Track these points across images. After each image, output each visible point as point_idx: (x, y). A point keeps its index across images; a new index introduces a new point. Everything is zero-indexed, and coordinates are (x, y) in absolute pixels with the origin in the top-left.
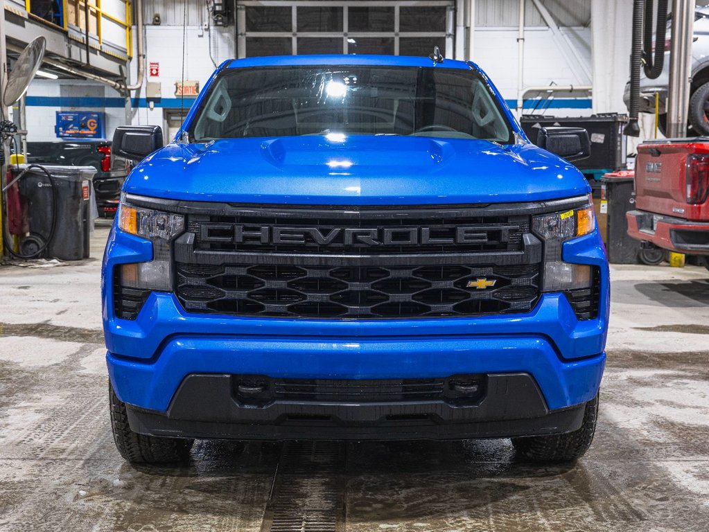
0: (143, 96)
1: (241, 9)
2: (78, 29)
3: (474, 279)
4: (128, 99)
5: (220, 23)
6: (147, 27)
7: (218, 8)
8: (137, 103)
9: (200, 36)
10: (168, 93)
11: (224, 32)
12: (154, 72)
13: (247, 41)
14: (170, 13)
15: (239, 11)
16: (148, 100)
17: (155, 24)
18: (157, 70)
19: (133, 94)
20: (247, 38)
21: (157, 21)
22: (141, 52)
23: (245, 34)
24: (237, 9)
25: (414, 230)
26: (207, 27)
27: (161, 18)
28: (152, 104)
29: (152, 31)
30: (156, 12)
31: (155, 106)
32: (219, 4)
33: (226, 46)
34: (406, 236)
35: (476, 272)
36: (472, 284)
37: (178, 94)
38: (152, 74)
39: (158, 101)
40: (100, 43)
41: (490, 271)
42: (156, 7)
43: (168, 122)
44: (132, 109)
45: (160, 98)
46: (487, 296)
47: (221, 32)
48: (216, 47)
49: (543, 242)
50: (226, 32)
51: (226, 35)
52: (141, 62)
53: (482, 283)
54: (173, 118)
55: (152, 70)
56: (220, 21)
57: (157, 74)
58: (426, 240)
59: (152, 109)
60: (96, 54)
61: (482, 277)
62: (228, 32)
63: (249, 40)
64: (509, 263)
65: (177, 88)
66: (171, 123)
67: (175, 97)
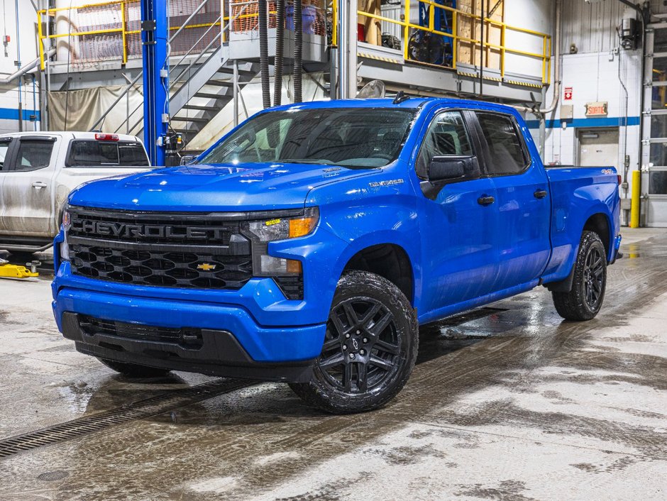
0: (557, 117)
1: (649, 32)
2: (473, 67)
3: (201, 263)
4: (542, 121)
5: (628, 47)
6: (564, 56)
7: (626, 34)
8: (551, 124)
9: (610, 61)
10: (580, 114)
11: (632, 55)
12: (568, 96)
13: (654, 62)
14: (586, 41)
15: (648, 34)
16: (562, 121)
17: (571, 53)
18: (571, 94)
19: (548, 117)
20: (654, 59)
21: (574, 51)
22: (557, 79)
23: (652, 55)
24: (645, 32)
25: (161, 228)
26: (617, 52)
27: (577, 46)
28: (564, 124)
29: (568, 60)
30: (574, 42)
31: (567, 126)
32: (627, 30)
33: (634, 67)
34: (157, 231)
35: (201, 258)
36: (200, 266)
37: (588, 114)
38: (566, 98)
39: (570, 122)
40: (501, 75)
41: (210, 259)
42: (574, 37)
43: (579, 140)
44: (547, 130)
45: (572, 119)
46: (210, 275)
47: (630, 56)
48: (625, 70)
49: (250, 241)
50: (634, 55)
51: (635, 57)
52: (557, 88)
53: (206, 267)
54: (584, 136)
55: (566, 94)
56: (628, 45)
57: (570, 98)
58: (169, 235)
59: (564, 129)
60: (498, 85)
61: (206, 262)
62: (638, 54)
63: (656, 60)
64: (219, 254)
65: (587, 109)
66: (583, 141)
67: (585, 117)
